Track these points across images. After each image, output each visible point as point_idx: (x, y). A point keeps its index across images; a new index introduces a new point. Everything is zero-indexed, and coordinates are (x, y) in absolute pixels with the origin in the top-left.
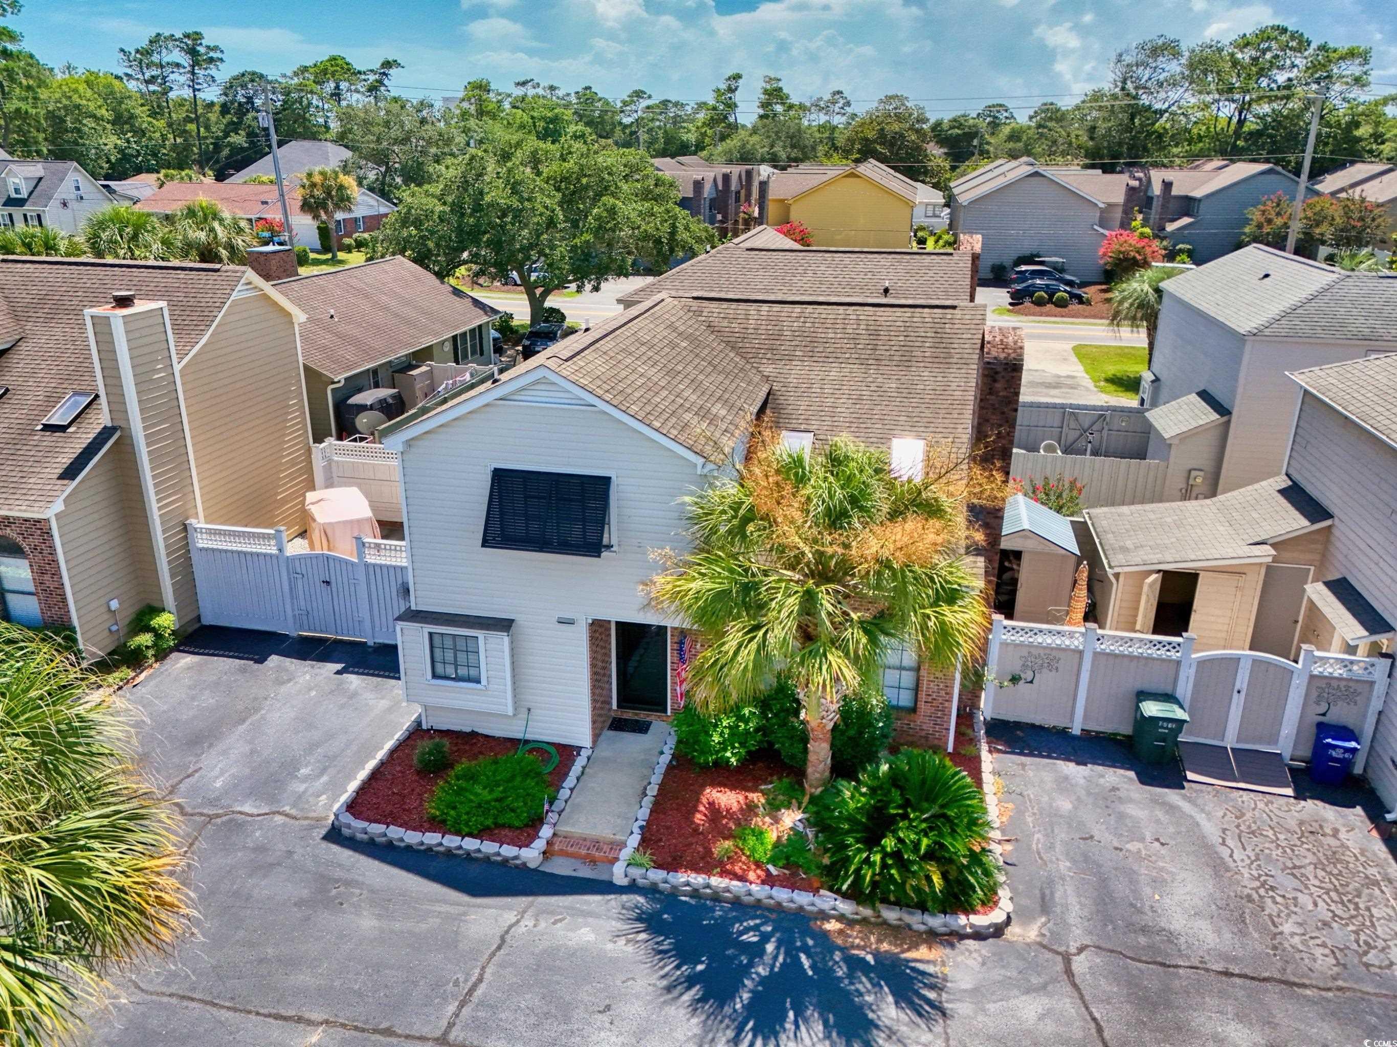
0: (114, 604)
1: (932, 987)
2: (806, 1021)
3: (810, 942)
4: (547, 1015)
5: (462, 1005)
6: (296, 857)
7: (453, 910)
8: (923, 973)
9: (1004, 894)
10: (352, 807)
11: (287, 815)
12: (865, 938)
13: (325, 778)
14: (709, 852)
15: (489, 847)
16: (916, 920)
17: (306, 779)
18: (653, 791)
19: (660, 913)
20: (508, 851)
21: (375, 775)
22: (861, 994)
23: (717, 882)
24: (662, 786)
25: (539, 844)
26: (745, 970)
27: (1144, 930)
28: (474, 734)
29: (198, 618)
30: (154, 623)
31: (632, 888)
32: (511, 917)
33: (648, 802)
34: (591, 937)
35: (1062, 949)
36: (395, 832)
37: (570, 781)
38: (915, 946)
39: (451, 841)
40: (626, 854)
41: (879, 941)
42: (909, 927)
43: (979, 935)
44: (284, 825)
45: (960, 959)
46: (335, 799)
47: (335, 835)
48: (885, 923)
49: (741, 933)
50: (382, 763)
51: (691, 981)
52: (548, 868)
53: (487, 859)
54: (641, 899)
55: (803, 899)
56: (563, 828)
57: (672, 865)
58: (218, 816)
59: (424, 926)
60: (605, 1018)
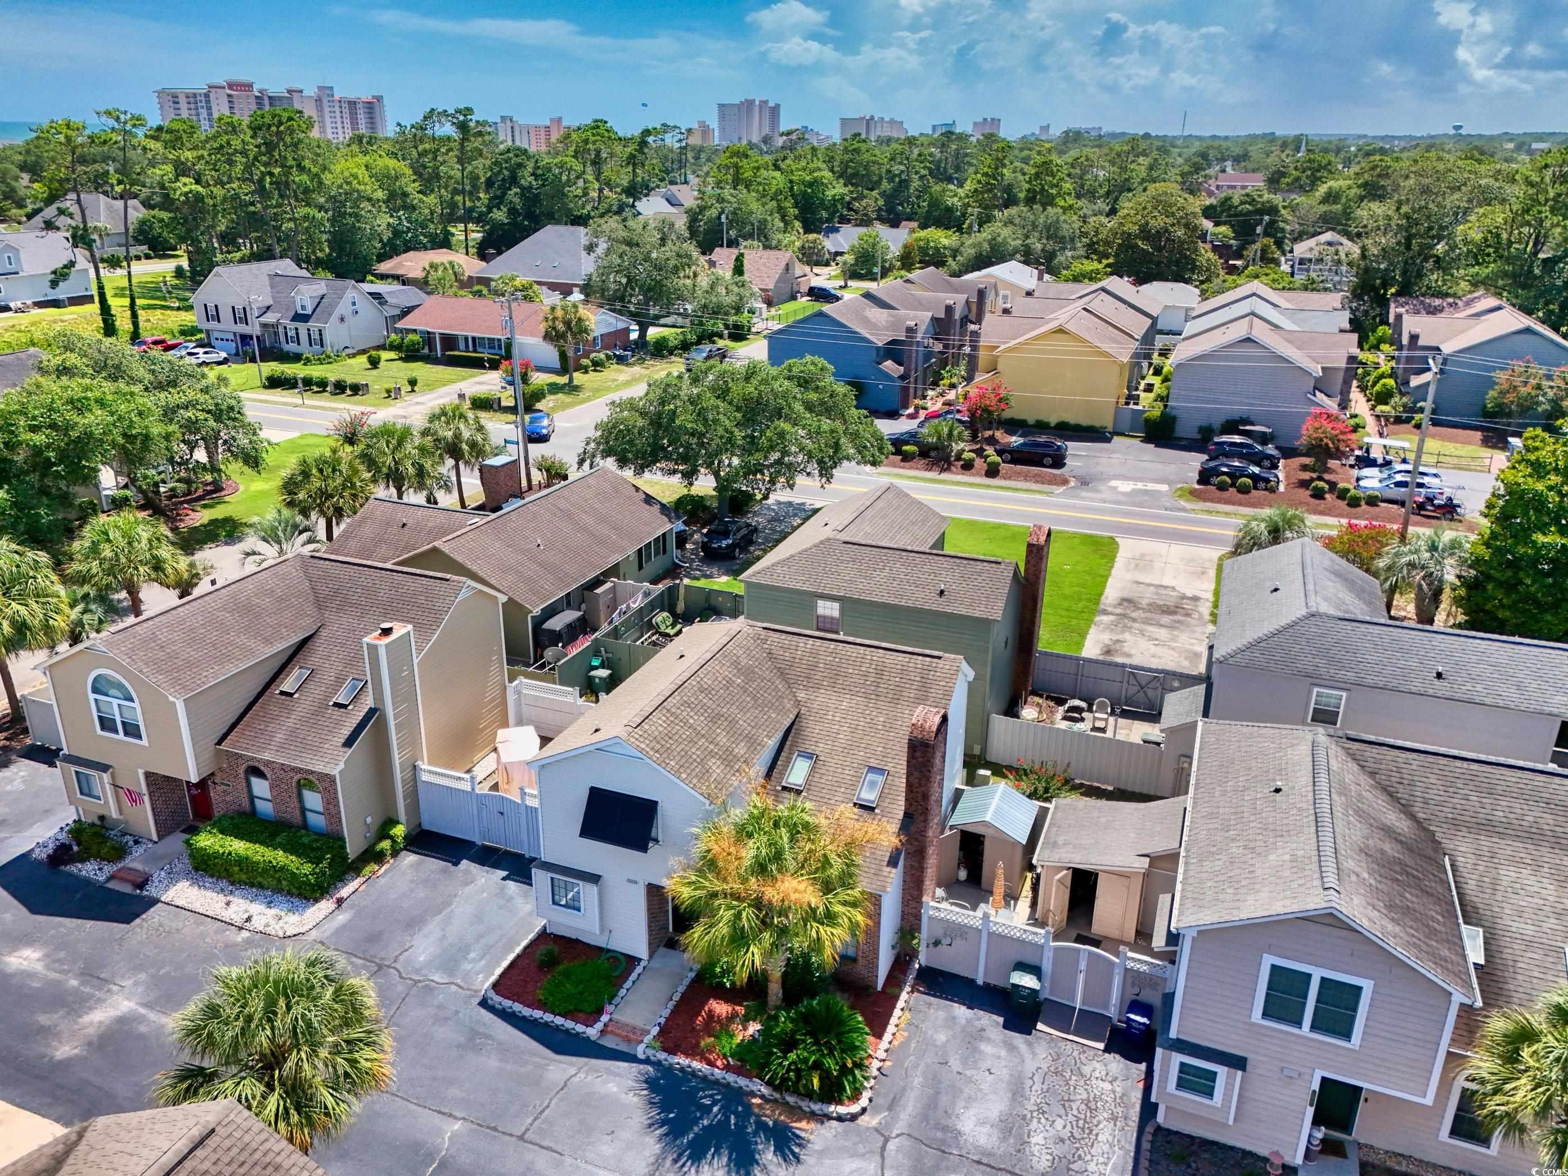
0: (369, 820)
1: (799, 1145)
2: (719, 1155)
3: (740, 1109)
4: (579, 1131)
5: (535, 1120)
6: (461, 1015)
7: (543, 1062)
8: (798, 1137)
9: (866, 1095)
10: (495, 986)
11: (459, 986)
12: (773, 1111)
13: (483, 962)
14: (698, 1044)
15: (569, 1024)
16: (806, 1105)
17: (474, 960)
18: (677, 997)
19: (659, 1079)
20: (580, 1028)
21: (512, 965)
22: (756, 1143)
23: (696, 1065)
24: (684, 995)
25: (599, 1026)
26: (696, 1121)
27: (945, 1129)
28: (577, 941)
29: (420, 825)
30: (392, 832)
31: (647, 1061)
32: (573, 1071)
33: (671, 1005)
34: (615, 1089)
35: (887, 1134)
36: (517, 1007)
37: (628, 984)
38: (800, 1120)
39: (548, 1017)
40: (648, 1039)
41: (780, 1114)
42: (800, 1108)
43: (840, 1119)
44: (456, 993)
45: (823, 1131)
46: (486, 979)
47: (484, 1003)
48: (787, 1103)
49: (702, 1098)
50: (518, 956)
51: (663, 1123)
52: (602, 1042)
53: (567, 1031)
54: (651, 1069)
55: (742, 1082)
56: (615, 1016)
57: (672, 1051)
58: (420, 981)
59: (523, 1070)
60: (609, 1138)
